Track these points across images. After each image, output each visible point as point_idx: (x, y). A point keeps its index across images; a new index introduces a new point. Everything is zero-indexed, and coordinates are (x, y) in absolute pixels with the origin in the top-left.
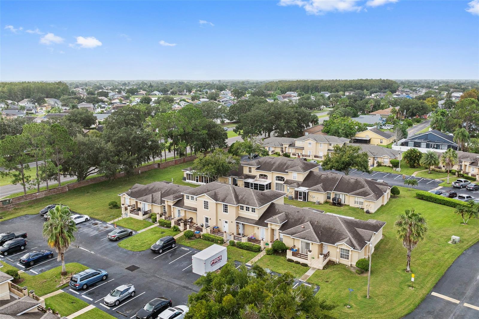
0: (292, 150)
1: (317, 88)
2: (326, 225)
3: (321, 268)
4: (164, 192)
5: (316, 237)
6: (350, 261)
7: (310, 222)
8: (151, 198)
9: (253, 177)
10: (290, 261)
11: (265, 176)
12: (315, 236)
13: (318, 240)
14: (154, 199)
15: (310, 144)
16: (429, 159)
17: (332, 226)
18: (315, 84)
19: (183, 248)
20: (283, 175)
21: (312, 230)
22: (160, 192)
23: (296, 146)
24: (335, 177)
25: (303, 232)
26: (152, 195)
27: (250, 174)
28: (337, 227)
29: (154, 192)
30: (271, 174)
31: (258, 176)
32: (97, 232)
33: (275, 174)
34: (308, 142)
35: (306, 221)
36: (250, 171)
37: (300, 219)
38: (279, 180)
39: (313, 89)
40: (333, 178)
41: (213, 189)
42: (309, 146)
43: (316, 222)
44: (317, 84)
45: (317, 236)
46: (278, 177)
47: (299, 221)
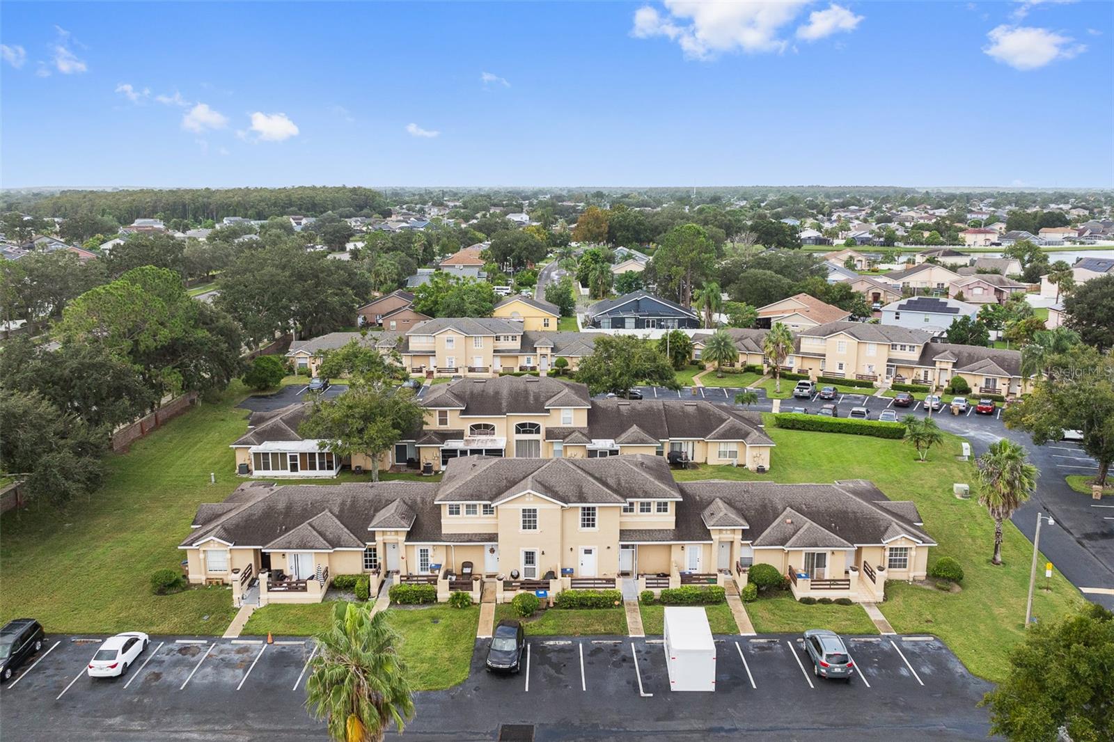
1: (208, 208)
2: (829, 508)
5: (837, 537)
6: (911, 570)
8: (314, 533)
9: (458, 435)
10: (808, 601)
11: (486, 426)
13: (843, 541)
14: (329, 536)
17: (840, 506)
18: (200, 199)
19: (551, 643)
20: (534, 418)
21: (815, 525)
22: (328, 514)
24: (651, 408)
25: (800, 533)
26: (311, 525)
27: (443, 427)
28: (853, 507)
30: (505, 420)
31: (467, 432)
32: (239, 671)
33: (513, 418)
34: (446, 336)
36: (443, 422)
37: (764, 506)
38: (524, 432)
39: (197, 212)
44: (205, 200)
45: (833, 533)
46: (523, 425)
47: (767, 512)
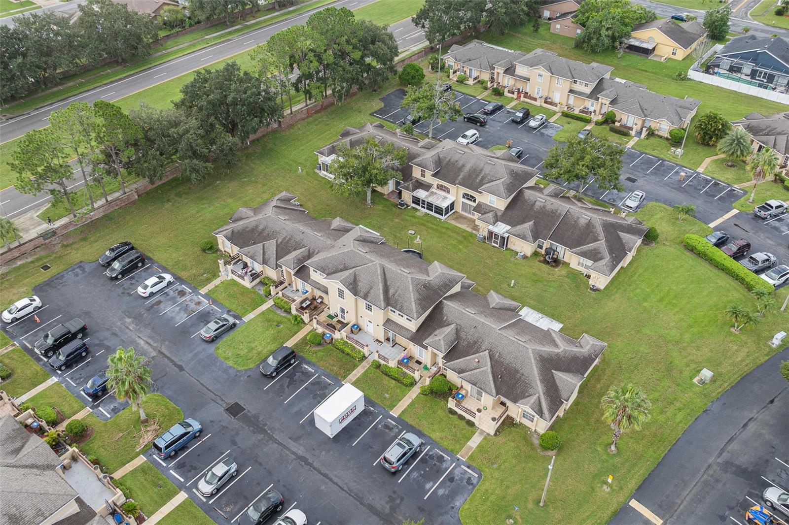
0: (509, 79)
2: (511, 363)
3: (492, 433)
4: (281, 243)
5: (493, 386)
6: (535, 425)
7: (489, 353)
8: (262, 251)
9: (427, 187)
10: (452, 412)
11: (446, 188)
12: (492, 382)
13: (494, 391)
14: (267, 256)
15: (541, 76)
16: (734, 145)
17: (518, 366)
19: (306, 367)
20: (473, 193)
21: (489, 371)
22: (274, 241)
23: (516, 73)
24: (556, 211)
25: (475, 371)
26: (264, 245)
27: (421, 178)
28: (525, 371)
29: (266, 239)
30: (456, 188)
31: (435, 186)
32: (186, 315)
33: (463, 188)
34: (538, 72)
35: (484, 348)
36: (423, 175)
37: (475, 342)
38: (467, 199)
40: (552, 212)
41: (353, 265)
42: (539, 80)
43: (498, 354)
45: (494, 381)
47: (473, 348)
